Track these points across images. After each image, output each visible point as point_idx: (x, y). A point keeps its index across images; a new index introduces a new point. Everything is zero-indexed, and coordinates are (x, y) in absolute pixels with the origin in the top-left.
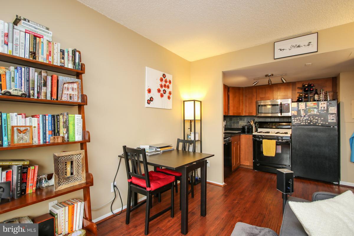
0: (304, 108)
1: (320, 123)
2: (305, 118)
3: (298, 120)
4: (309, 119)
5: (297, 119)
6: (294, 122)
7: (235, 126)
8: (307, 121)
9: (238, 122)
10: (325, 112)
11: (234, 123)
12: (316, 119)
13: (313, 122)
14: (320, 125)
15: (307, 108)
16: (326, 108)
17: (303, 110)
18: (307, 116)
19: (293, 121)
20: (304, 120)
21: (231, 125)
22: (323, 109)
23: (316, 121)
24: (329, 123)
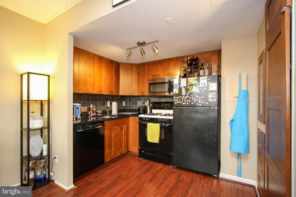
0: (185, 85)
1: (200, 103)
2: (186, 97)
3: (180, 100)
4: (190, 98)
5: (178, 99)
6: (176, 102)
7: (134, 107)
8: (187, 101)
9: (136, 103)
10: (206, 89)
11: (133, 104)
12: (197, 98)
13: (193, 102)
14: (200, 105)
15: (188, 84)
16: (206, 85)
17: (184, 87)
18: (188, 94)
19: (175, 100)
20: (185, 100)
21: (130, 107)
22: (203, 85)
23: (197, 100)
24: (210, 102)
